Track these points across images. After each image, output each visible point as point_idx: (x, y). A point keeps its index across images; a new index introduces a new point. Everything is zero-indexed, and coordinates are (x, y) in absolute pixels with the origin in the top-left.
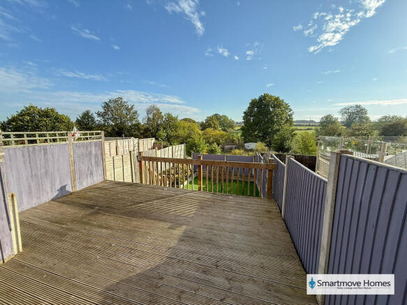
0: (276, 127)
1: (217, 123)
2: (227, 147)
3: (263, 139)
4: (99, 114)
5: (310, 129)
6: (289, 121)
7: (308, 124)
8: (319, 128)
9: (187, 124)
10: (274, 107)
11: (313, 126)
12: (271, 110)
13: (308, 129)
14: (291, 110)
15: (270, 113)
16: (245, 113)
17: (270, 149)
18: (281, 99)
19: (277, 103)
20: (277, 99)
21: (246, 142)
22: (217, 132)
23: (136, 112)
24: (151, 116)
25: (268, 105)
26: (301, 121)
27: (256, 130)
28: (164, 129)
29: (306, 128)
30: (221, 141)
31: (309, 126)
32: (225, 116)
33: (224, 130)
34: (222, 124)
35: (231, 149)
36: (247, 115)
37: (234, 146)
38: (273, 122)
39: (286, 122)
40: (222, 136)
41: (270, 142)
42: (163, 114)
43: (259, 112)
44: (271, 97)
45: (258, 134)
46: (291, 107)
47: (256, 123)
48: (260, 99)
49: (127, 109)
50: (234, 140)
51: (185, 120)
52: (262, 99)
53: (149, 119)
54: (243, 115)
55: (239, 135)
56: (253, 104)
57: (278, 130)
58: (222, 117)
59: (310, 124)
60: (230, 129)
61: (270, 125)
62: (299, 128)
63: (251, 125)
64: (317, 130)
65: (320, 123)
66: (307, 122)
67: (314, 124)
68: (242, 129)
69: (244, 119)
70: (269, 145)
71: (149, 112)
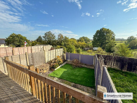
0: (107, 41)
1: (83, 40)
2: (86, 49)
3: (101, 46)
4: (43, 37)
5: (122, 42)
6: (113, 39)
7: (121, 40)
8: (126, 42)
9: (72, 40)
10: (106, 33)
11: (123, 41)
12: (105, 34)
13: (121, 42)
14: (114, 34)
15: (105, 35)
16: (94, 36)
17: (104, 50)
18: (110, 30)
19: (108, 31)
20: (108, 30)
21: (94, 47)
22: (83, 43)
23: (55, 36)
24: (59, 37)
25: (104, 32)
26: (118, 39)
27: (98, 42)
28: (64, 42)
29: (120, 42)
30: (84, 46)
31: (122, 41)
32: (86, 37)
33: (86, 42)
34: (85, 40)
35: (87, 50)
36: (95, 36)
37: (89, 49)
38: (105, 39)
39: (112, 39)
40: (84, 45)
41: (104, 47)
42: (63, 37)
43: (100, 35)
44: (105, 29)
45: (99, 44)
46: (114, 33)
47: (98, 40)
48: (101, 30)
49: (52, 35)
50: (89, 46)
51: (72, 39)
52: (102, 30)
53: (59, 38)
54: (93, 37)
55: (91, 44)
56: (98, 32)
57: (108, 43)
58: (85, 38)
59: (122, 40)
60: (88, 42)
61: (104, 40)
62: (117, 42)
63: (96, 41)
64: (125, 43)
65: (127, 39)
66: (120, 39)
67: (124, 40)
68: (93, 42)
69: (93, 38)
70: (103, 48)
71: (59, 36)
